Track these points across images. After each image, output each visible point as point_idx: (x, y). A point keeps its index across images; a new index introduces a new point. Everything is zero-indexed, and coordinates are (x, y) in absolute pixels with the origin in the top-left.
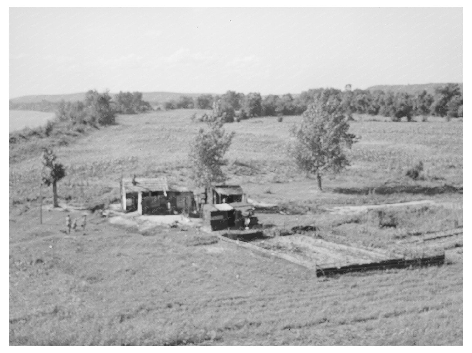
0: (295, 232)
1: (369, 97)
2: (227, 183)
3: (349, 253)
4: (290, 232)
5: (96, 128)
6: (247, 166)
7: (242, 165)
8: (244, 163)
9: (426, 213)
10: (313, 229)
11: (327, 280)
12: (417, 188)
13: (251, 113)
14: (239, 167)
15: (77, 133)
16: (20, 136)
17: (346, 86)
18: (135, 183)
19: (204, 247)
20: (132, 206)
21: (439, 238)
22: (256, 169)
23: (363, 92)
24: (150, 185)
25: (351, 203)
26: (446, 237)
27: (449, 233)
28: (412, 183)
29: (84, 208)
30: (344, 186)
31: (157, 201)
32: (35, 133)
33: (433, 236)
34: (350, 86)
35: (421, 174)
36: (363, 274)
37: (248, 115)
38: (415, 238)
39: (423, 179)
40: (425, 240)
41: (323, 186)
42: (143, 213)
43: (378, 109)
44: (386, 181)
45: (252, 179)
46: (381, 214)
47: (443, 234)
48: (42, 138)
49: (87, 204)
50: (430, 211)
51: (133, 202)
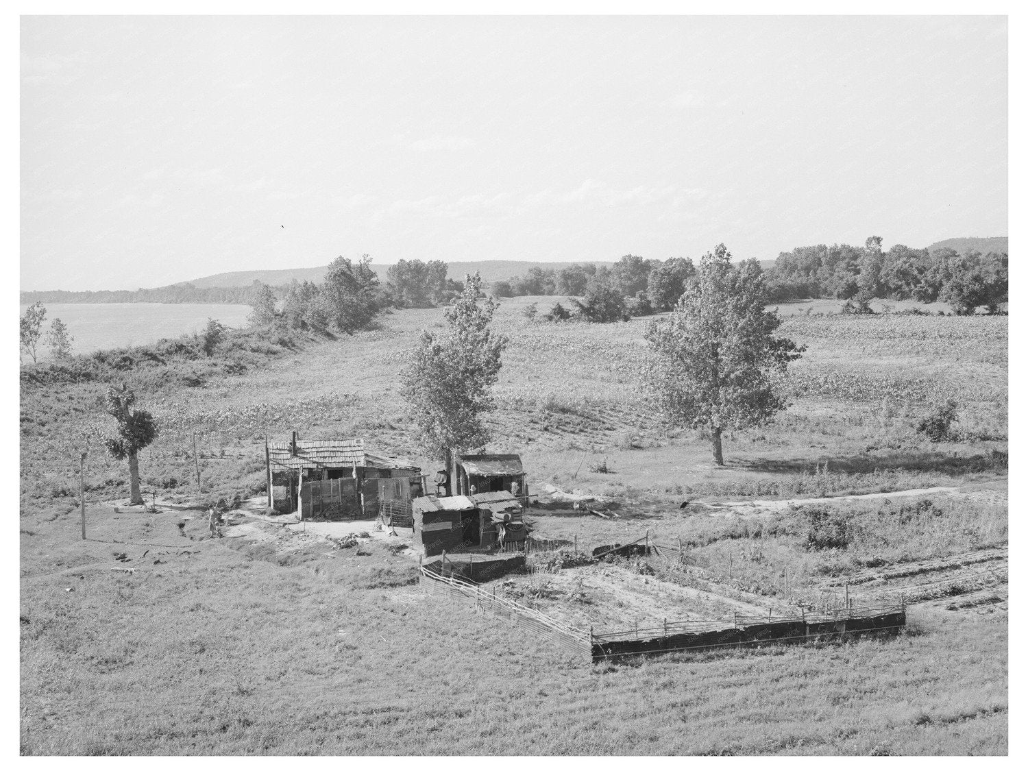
0: (601, 558)
1: (921, 264)
2: (490, 449)
3: (697, 605)
4: (590, 557)
5: (330, 336)
6: (575, 413)
7: (564, 411)
8: (568, 405)
9: (924, 515)
10: (643, 551)
11: (613, 670)
12: (933, 459)
13: (659, 302)
14: (557, 416)
15: (278, 347)
16: (146, 354)
17: (869, 241)
18: (295, 451)
19: (387, 592)
20: (287, 500)
21: (923, 571)
22: (596, 420)
23: (912, 254)
24: (326, 454)
25: (768, 493)
26: (941, 569)
27: (952, 560)
28: (927, 446)
29: (195, 504)
30: (777, 454)
31: (335, 490)
32: (180, 348)
33: (914, 567)
34: (878, 240)
35: (954, 426)
36: (700, 656)
37: (653, 305)
38: (871, 572)
39: (955, 439)
40: (888, 578)
41: (726, 455)
42: (306, 516)
43: (937, 287)
44: (870, 443)
45: (580, 440)
46: (817, 516)
47: (937, 563)
48: (194, 358)
49: (203, 496)
50: (935, 511)
51: (288, 492)
